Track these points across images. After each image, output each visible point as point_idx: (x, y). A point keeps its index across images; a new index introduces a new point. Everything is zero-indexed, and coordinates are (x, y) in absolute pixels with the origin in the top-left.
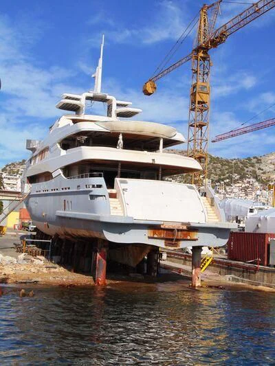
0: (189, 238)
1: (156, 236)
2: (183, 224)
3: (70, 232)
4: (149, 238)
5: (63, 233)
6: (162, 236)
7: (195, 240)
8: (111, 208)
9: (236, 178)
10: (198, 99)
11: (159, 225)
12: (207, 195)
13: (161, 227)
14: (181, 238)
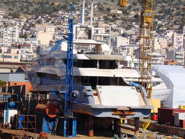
0: (131, 114)
1: (115, 114)
2: (128, 107)
4: (113, 115)
6: (118, 113)
7: (133, 115)
8: (95, 101)
11: (117, 109)
12: (141, 92)
13: (118, 109)
14: (127, 114)
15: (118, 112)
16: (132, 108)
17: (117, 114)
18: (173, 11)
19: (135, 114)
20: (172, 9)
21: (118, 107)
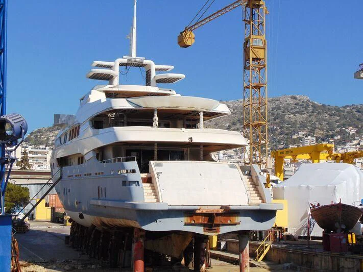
0: (229, 222)
1: (193, 222)
3: (106, 222)
4: (186, 224)
5: (99, 223)
6: (200, 221)
7: (235, 224)
8: (145, 194)
9: (351, 133)
10: (252, 56)
11: (196, 210)
12: (251, 174)
13: (198, 211)
14: (221, 223)
15: (198, 219)
16: (231, 208)
17: (196, 222)
18: (276, 130)
19: (239, 224)
20: (275, 127)
21: (199, 207)
